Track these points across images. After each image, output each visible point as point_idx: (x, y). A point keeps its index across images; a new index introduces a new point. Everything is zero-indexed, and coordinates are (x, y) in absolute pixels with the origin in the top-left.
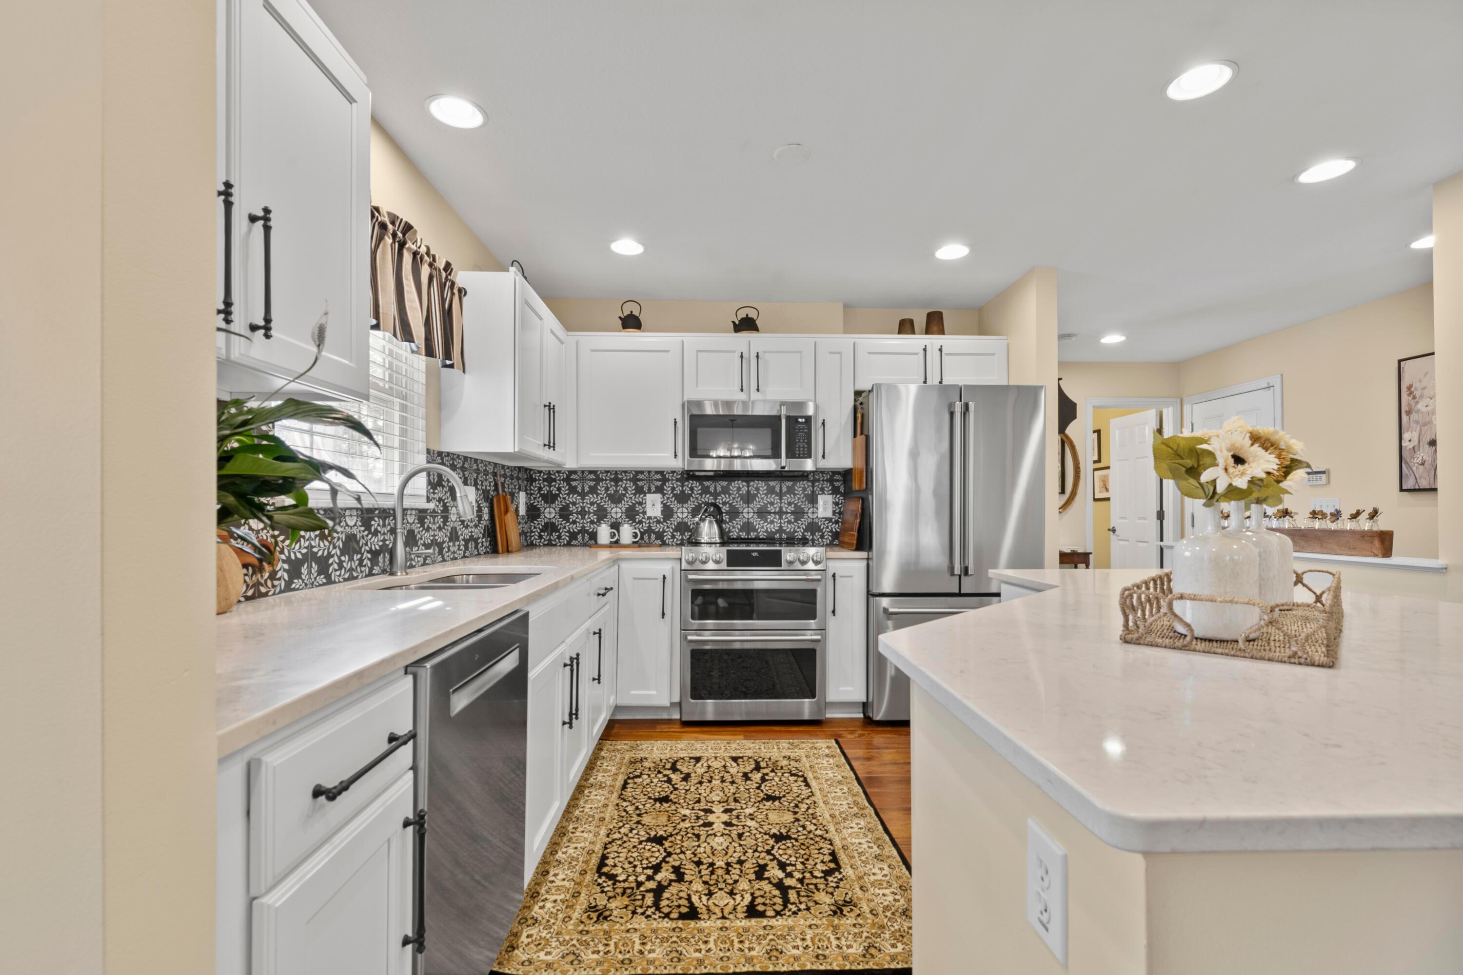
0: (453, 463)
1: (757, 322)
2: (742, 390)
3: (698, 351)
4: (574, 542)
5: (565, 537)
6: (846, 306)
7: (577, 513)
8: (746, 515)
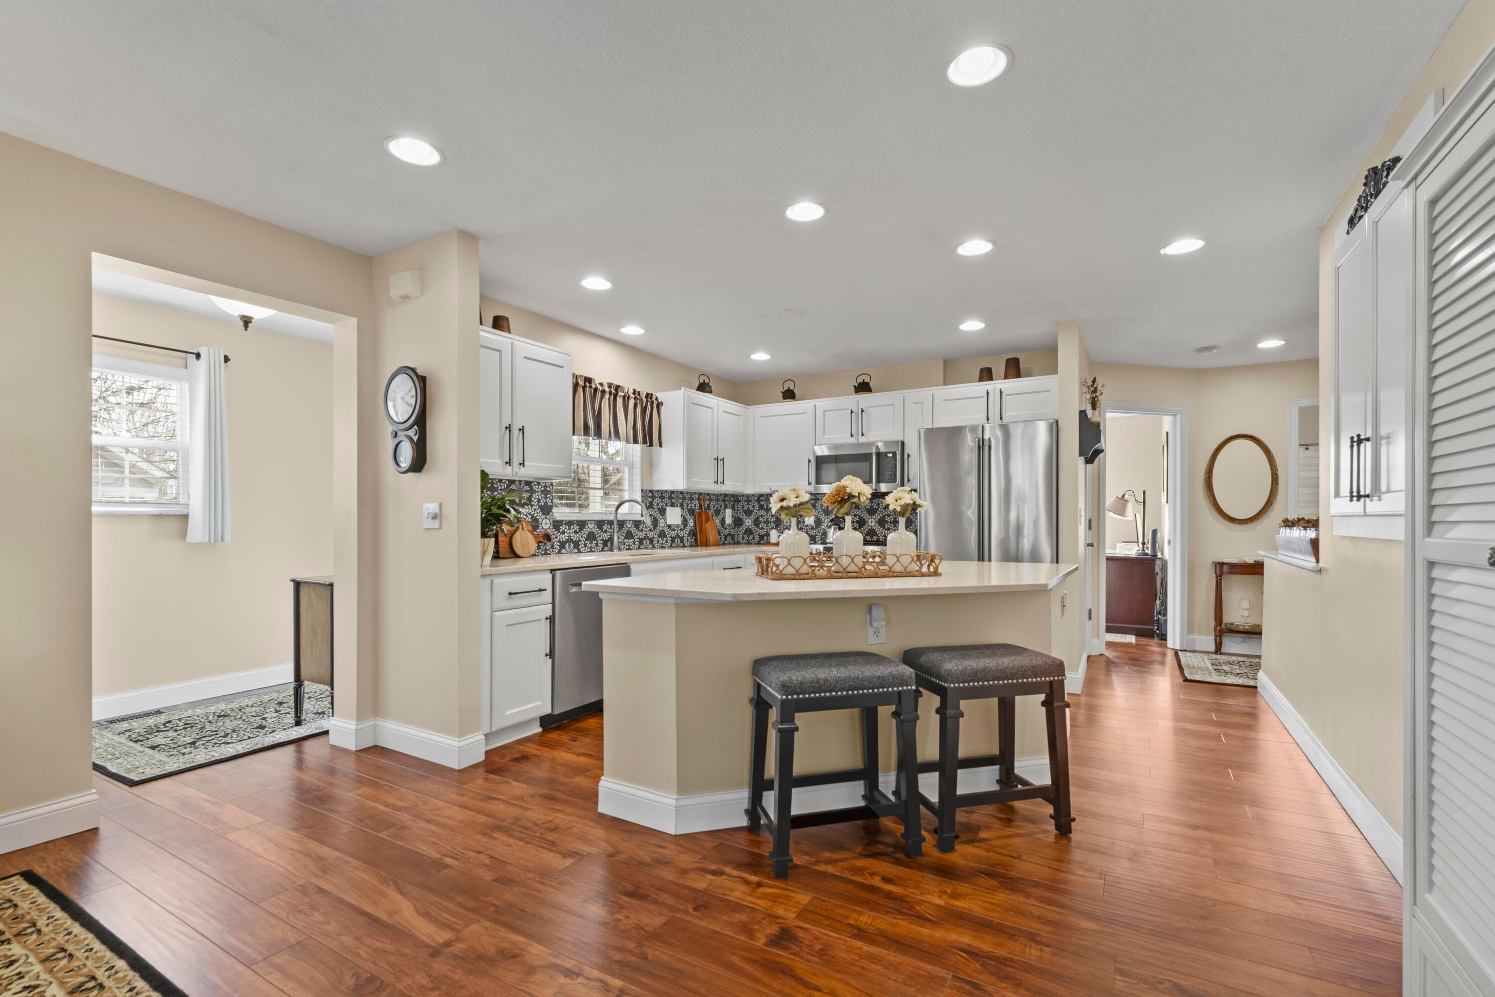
0: (662, 495)
1: (870, 384)
2: (852, 436)
3: (825, 411)
4: (762, 542)
5: (757, 538)
6: (946, 362)
7: (764, 522)
8: (870, 524)
